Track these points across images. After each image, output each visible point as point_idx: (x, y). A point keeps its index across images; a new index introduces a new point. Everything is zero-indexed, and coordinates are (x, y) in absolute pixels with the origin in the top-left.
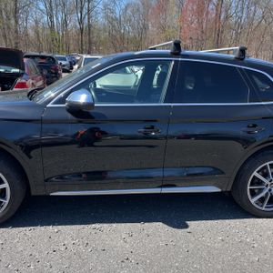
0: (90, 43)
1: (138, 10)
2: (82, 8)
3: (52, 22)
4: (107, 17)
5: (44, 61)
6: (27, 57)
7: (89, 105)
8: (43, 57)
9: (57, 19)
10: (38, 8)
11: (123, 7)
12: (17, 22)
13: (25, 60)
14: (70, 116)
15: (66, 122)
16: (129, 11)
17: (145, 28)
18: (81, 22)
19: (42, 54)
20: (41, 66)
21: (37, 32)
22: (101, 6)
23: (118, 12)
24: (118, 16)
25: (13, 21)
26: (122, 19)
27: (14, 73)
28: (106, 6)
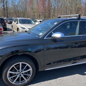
0: (7, 13)
1: (23, 3)
2: (4, 2)
4: (13, 5)
11: (18, 1)
16: (20, 3)
17: (26, 9)
18: (4, 6)
22: (11, 1)
24: (16, 5)
26: (18, 6)
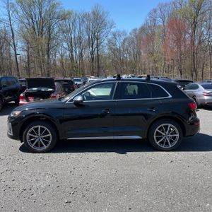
0: (99, 67)
1: (133, 42)
2: (93, 44)
3: (72, 55)
4: (110, 49)
5: (66, 83)
6: (56, 81)
7: (81, 101)
8: (65, 81)
9: (76, 52)
10: (62, 46)
11: (122, 41)
12: (49, 57)
13: (56, 83)
14: (75, 106)
15: (74, 108)
16: (126, 44)
18: (92, 54)
19: (66, 78)
20: (64, 86)
21: (62, 63)
22: (106, 42)
23: (118, 45)
24: (118, 47)
25: (46, 57)
26: (122, 49)
27: (50, 91)
28: (109, 41)
